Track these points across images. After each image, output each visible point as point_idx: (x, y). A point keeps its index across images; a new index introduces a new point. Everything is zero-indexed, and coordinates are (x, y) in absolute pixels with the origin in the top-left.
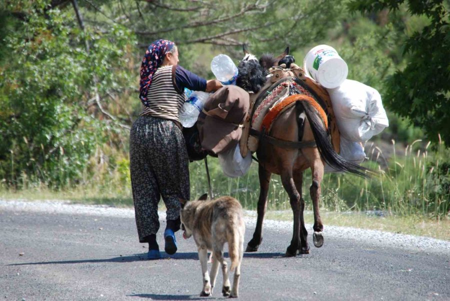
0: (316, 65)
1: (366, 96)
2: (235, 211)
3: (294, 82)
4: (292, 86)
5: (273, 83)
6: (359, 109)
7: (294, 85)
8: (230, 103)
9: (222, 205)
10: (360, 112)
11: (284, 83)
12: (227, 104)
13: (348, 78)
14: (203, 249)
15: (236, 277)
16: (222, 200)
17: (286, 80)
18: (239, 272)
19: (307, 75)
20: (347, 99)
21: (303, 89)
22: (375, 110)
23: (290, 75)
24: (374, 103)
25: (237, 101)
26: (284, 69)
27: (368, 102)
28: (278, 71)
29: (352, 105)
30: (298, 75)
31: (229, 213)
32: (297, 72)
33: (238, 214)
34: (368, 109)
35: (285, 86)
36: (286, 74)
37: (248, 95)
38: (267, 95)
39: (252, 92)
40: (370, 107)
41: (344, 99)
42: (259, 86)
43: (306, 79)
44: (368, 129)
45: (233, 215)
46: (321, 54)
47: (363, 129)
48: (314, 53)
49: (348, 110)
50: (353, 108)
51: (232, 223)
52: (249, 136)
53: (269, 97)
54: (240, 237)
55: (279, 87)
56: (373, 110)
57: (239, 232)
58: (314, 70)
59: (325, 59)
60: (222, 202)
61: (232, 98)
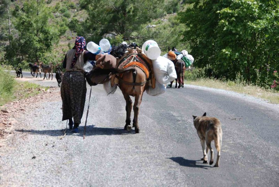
0: (147, 49)
1: (167, 64)
2: (218, 126)
3: (137, 55)
4: (135, 57)
5: (128, 55)
6: (164, 70)
7: (136, 57)
8: (105, 62)
9: (211, 123)
10: (164, 71)
11: (132, 55)
12: (104, 62)
13: (161, 55)
14: (203, 140)
15: (218, 157)
16: (212, 120)
17: (133, 54)
18: (220, 154)
19: (143, 53)
20: (159, 65)
21: (141, 59)
22: (171, 71)
23: (135, 52)
24: (171, 68)
25: (109, 62)
26: (133, 49)
27: (168, 67)
28: (130, 50)
29: (161, 68)
30: (139, 52)
31: (215, 127)
32: (139, 51)
33: (219, 127)
34: (168, 70)
35: (133, 57)
36: (134, 51)
37: (116, 59)
38: (124, 60)
39: (118, 58)
40: (169, 69)
41: (158, 65)
42: (121, 55)
43: (142, 55)
44: (167, 79)
45: (217, 128)
46: (149, 44)
47: (165, 79)
48: (147, 43)
49: (159, 69)
50: (161, 69)
51: (217, 132)
52: (115, 78)
53: (125, 61)
54: (220, 138)
55: (130, 57)
56: (170, 71)
57: (220, 136)
58: (146, 51)
59: (151, 46)
60: (211, 121)
61: (106, 60)
